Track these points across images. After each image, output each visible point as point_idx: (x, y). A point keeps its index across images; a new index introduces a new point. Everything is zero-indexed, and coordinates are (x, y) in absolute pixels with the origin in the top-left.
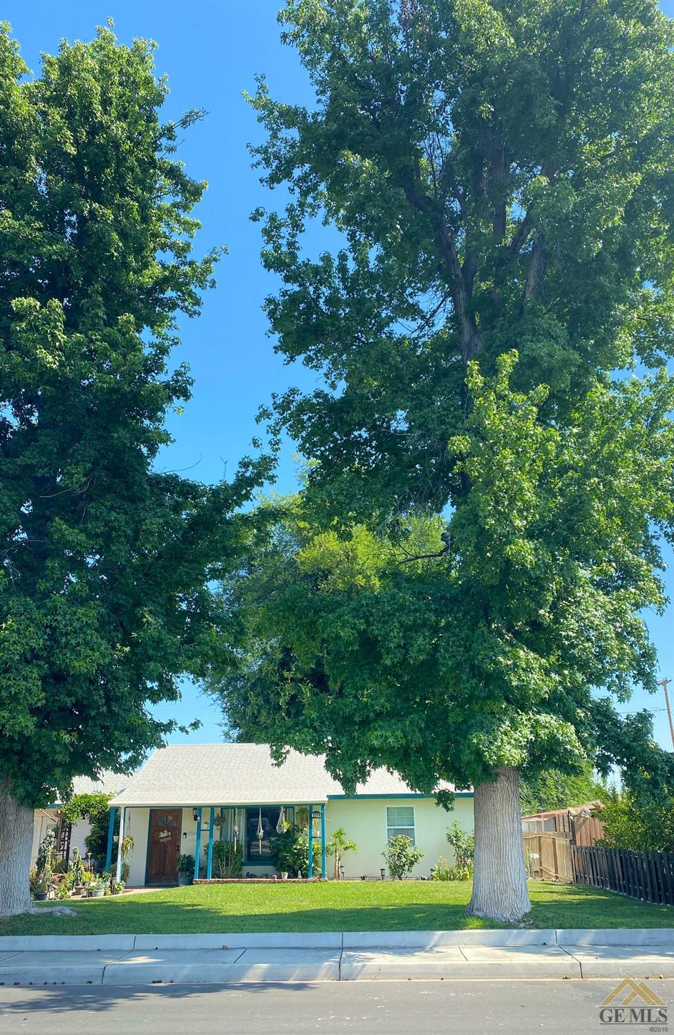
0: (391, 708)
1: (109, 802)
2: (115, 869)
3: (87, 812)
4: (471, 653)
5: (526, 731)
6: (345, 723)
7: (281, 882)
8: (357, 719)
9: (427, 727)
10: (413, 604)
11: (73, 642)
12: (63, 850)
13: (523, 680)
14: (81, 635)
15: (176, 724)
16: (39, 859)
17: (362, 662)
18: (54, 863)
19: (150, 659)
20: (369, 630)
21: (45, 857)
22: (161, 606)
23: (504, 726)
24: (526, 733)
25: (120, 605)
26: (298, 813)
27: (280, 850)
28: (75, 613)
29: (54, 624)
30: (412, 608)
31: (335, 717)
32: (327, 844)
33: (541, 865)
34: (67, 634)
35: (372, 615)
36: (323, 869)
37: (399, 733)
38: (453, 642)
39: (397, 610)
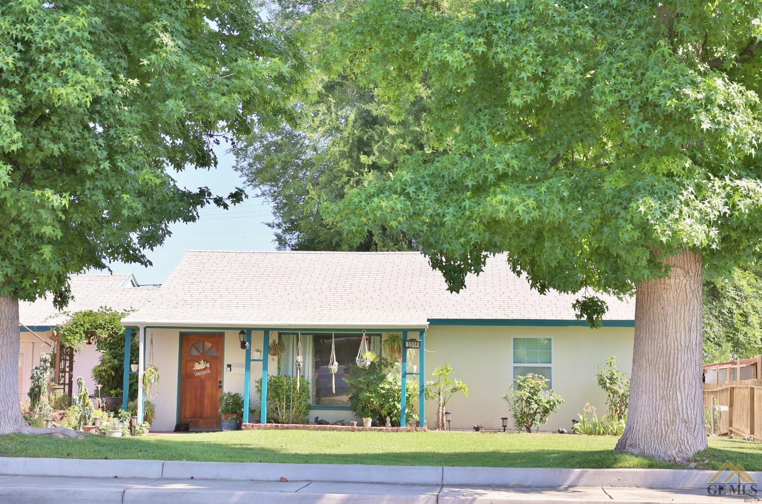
0: (520, 168)
1: (123, 320)
2: (136, 407)
3: (93, 334)
4: (644, 85)
5: (718, 202)
6: (452, 190)
7: (363, 430)
8: (469, 183)
9: (572, 198)
10: (560, 14)
11: (57, 62)
12: (64, 384)
13: (719, 123)
14: (67, 54)
15: (210, 194)
16: (32, 390)
17: (480, 105)
18: (52, 397)
19: (168, 96)
20: (490, 55)
21: (39, 387)
22: (182, 22)
23: (685, 193)
24: (717, 205)
25: (121, 19)
26: (386, 341)
27: (361, 390)
28: (56, 22)
29: (27, 36)
30: (558, 19)
31: (438, 182)
32: (427, 383)
33: (731, 424)
34: (46, 51)
35: (496, 32)
36: (421, 415)
37: (531, 202)
38: (618, 70)
39: (535, 24)
